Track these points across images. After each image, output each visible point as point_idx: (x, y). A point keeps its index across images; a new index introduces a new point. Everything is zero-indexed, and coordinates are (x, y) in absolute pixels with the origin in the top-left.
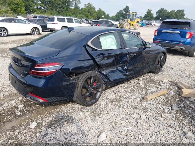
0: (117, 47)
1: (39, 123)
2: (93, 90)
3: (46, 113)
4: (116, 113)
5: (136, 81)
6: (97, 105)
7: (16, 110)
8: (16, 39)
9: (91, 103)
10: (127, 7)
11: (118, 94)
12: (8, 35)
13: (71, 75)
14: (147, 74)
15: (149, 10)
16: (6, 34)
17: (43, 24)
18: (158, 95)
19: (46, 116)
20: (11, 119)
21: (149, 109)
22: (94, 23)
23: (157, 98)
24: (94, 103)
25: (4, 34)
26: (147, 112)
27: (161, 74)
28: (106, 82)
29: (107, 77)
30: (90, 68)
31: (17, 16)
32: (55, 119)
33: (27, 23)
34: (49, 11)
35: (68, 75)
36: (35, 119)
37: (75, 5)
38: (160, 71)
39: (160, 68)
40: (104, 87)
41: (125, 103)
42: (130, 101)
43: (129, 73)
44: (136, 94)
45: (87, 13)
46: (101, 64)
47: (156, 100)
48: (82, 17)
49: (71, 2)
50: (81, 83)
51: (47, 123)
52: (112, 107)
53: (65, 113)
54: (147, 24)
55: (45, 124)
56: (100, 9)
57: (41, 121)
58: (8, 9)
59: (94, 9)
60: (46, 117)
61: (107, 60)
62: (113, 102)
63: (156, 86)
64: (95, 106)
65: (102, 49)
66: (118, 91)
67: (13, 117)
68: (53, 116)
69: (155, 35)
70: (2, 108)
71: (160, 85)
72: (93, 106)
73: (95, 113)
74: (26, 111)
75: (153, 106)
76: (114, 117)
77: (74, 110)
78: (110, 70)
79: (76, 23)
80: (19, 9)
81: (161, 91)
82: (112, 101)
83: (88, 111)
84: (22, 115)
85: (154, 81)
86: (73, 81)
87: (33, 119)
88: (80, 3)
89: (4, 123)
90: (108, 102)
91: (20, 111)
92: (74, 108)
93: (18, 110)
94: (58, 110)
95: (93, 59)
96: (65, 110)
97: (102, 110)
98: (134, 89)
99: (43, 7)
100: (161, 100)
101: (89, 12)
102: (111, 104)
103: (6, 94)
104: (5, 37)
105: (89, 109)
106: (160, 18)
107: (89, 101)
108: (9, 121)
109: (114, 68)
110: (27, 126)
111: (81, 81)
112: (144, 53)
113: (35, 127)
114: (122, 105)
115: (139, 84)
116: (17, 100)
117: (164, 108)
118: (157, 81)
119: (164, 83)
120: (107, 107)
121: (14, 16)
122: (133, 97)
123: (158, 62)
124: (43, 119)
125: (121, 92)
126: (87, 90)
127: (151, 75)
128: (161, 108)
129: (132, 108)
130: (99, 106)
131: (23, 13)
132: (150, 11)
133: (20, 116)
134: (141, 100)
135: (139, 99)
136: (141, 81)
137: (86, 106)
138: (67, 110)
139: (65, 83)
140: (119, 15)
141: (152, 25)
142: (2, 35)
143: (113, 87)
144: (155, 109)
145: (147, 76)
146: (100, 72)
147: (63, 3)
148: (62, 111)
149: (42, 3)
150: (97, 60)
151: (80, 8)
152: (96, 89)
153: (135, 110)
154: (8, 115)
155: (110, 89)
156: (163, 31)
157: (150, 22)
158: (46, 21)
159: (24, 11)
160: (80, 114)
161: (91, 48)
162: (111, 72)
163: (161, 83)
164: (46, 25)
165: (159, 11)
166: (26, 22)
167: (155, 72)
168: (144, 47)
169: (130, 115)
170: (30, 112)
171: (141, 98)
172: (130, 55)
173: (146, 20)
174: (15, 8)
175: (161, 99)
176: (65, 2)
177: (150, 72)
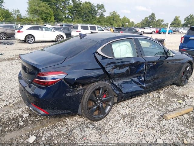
0: (132, 55)
1: (40, 137)
2: (101, 103)
3: (50, 125)
4: (127, 133)
5: (156, 94)
6: (106, 120)
7: (20, 119)
8: (41, 46)
9: (99, 117)
10: (153, 14)
11: (133, 109)
12: (35, 42)
13: (76, 86)
14: (169, 87)
15: (176, 16)
16: (33, 41)
17: (68, 32)
18: (180, 113)
19: (48, 129)
20: (12, 129)
21: (168, 131)
22: (117, 31)
23: (180, 117)
24: (103, 118)
25: (31, 41)
26: (164, 135)
27: (187, 87)
28: (118, 95)
29: (120, 88)
30: (98, 78)
31: (46, 25)
32: (57, 134)
33: (52, 31)
34: (76, 20)
35: (73, 85)
36: (36, 132)
37: (100, 13)
38: (185, 83)
39: (185, 80)
40: (116, 100)
41: (139, 120)
42: (145, 119)
43: (146, 85)
44: (154, 110)
45: (112, 21)
46: (111, 74)
47: (178, 119)
48: (107, 25)
49: (96, 11)
50: (87, 94)
51: (47, 138)
52: (123, 124)
53: (69, 128)
54: (173, 31)
55: (45, 139)
56: (124, 16)
57: (41, 135)
58: (39, 18)
59: (119, 16)
60: (48, 131)
61: (119, 69)
62: (125, 119)
63: (179, 101)
64: (103, 121)
65: (114, 57)
66: (132, 105)
67: (15, 127)
68: (56, 129)
69: (181, 43)
70: (8, 116)
71: (184, 100)
72: (101, 122)
73: (102, 130)
74: (29, 122)
75: (174, 127)
76: (124, 138)
77: (80, 125)
78: (124, 81)
79: (99, 30)
80: (49, 18)
81: (185, 109)
82: (123, 117)
83: (94, 128)
84: (24, 125)
85: (177, 96)
86: (78, 93)
87: (35, 131)
88: (105, 12)
89: (5, 133)
90: (119, 118)
91: (23, 121)
92: (80, 122)
93: (22, 120)
94: (62, 122)
95: (103, 68)
96: (70, 124)
97: (110, 127)
98: (153, 104)
99: (71, 16)
100: (185, 120)
101: (113, 20)
102: (122, 120)
103: (16, 101)
104: (32, 43)
105: (96, 125)
106: (189, 25)
107: (97, 116)
108: (11, 131)
109: (129, 79)
110: (26, 139)
111: (88, 93)
112: (165, 63)
113: (34, 141)
114: (136, 123)
115: (159, 98)
116: (24, 108)
117: (187, 130)
118: (181, 95)
119: (189, 98)
120: (117, 124)
121: (44, 24)
122: (150, 114)
123: (184, 73)
124: (45, 133)
125: (136, 107)
126: (95, 103)
127: (175, 87)
128: (183, 131)
129: (146, 128)
130: (108, 122)
131: (52, 21)
132: (178, 18)
133: (22, 127)
134: (159, 118)
135: (157, 117)
136: (162, 95)
137: (94, 121)
138: (72, 124)
139: (68, 95)
140: (144, 22)
141: (180, 32)
142: (30, 42)
143: (128, 99)
144: (175, 131)
145: (169, 89)
146: (112, 83)
147: (89, 12)
148: (66, 124)
149: (70, 12)
150: (107, 70)
151: (105, 17)
152: (105, 102)
153: (151, 131)
154: (11, 124)
155: (124, 101)
156: (190, 38)
157: (177, 29)
158: (71, 29)
159: (53, 20)
160: (85, 130)
161: (102, 55)
162: (124, 83)
163: (186, 98)
164: (71, 33)
165: (187, 18)
166: (52, 29)
167: (180, 84)
168: (166, 56)
169: (144, 137)
170: (33, 122)
171: (159, 116)
172: (148, 65)
173: (173, 27)
174: (45, 17)
175: (185, 118)
176: (91, 11)
177: (174, 84)
